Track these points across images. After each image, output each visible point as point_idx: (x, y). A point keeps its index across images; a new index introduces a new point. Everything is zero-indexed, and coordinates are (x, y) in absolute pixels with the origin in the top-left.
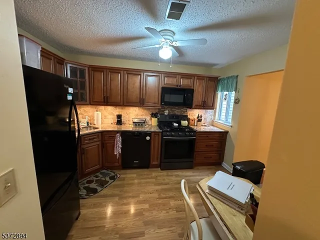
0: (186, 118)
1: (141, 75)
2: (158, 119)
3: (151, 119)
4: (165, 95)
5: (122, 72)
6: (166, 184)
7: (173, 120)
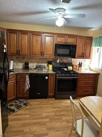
0: (71, 64)
1: (41, 35)
2: (53, 65)
3: (48, 66)
4: (58, 49)
5: (29, 34)
6: (59, 108)
7: (63, 66)
